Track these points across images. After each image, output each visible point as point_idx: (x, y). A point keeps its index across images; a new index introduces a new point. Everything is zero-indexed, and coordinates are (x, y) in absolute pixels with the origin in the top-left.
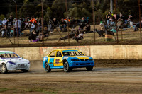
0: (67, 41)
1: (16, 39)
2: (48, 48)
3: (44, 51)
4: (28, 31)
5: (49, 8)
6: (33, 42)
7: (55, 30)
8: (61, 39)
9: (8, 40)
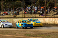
0: (55, 16)
1: (35, 15)
2: (48, 19)
3: (46, 20)
4: (39, 12)
5: (48, 3)
6: (41, 16)
7: (50, 11)
8: (53, 15)
9: (31, 15)
